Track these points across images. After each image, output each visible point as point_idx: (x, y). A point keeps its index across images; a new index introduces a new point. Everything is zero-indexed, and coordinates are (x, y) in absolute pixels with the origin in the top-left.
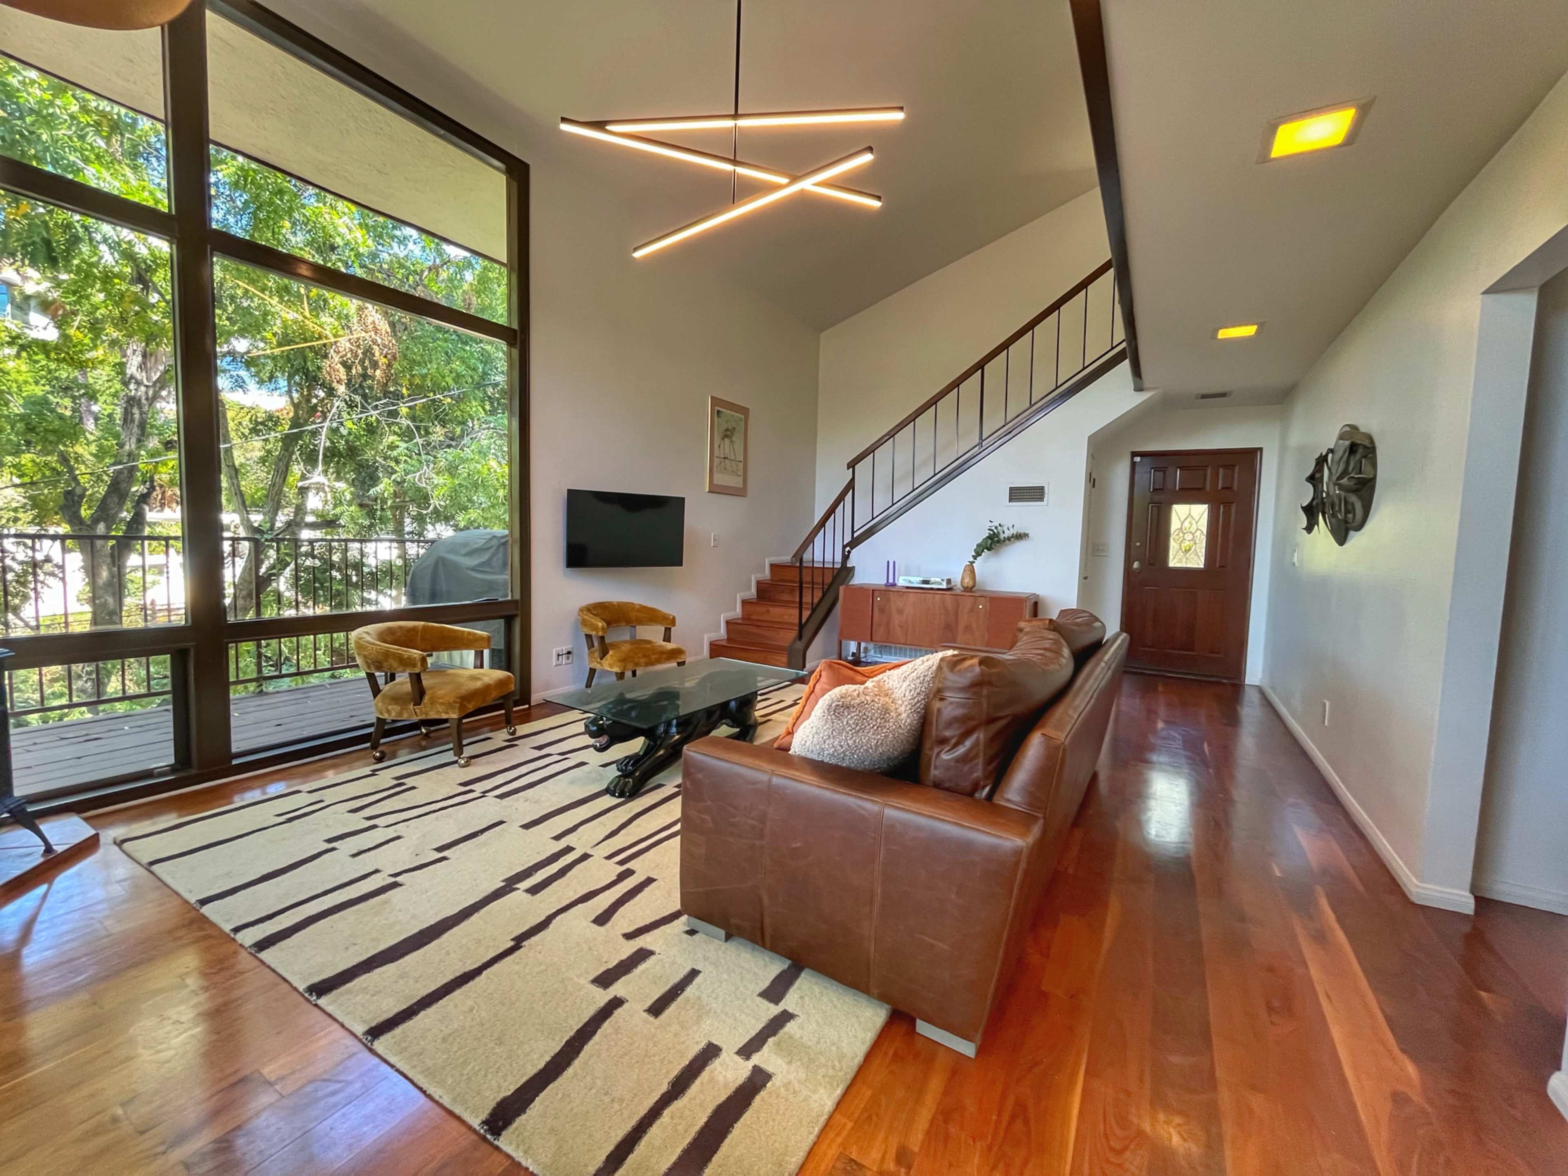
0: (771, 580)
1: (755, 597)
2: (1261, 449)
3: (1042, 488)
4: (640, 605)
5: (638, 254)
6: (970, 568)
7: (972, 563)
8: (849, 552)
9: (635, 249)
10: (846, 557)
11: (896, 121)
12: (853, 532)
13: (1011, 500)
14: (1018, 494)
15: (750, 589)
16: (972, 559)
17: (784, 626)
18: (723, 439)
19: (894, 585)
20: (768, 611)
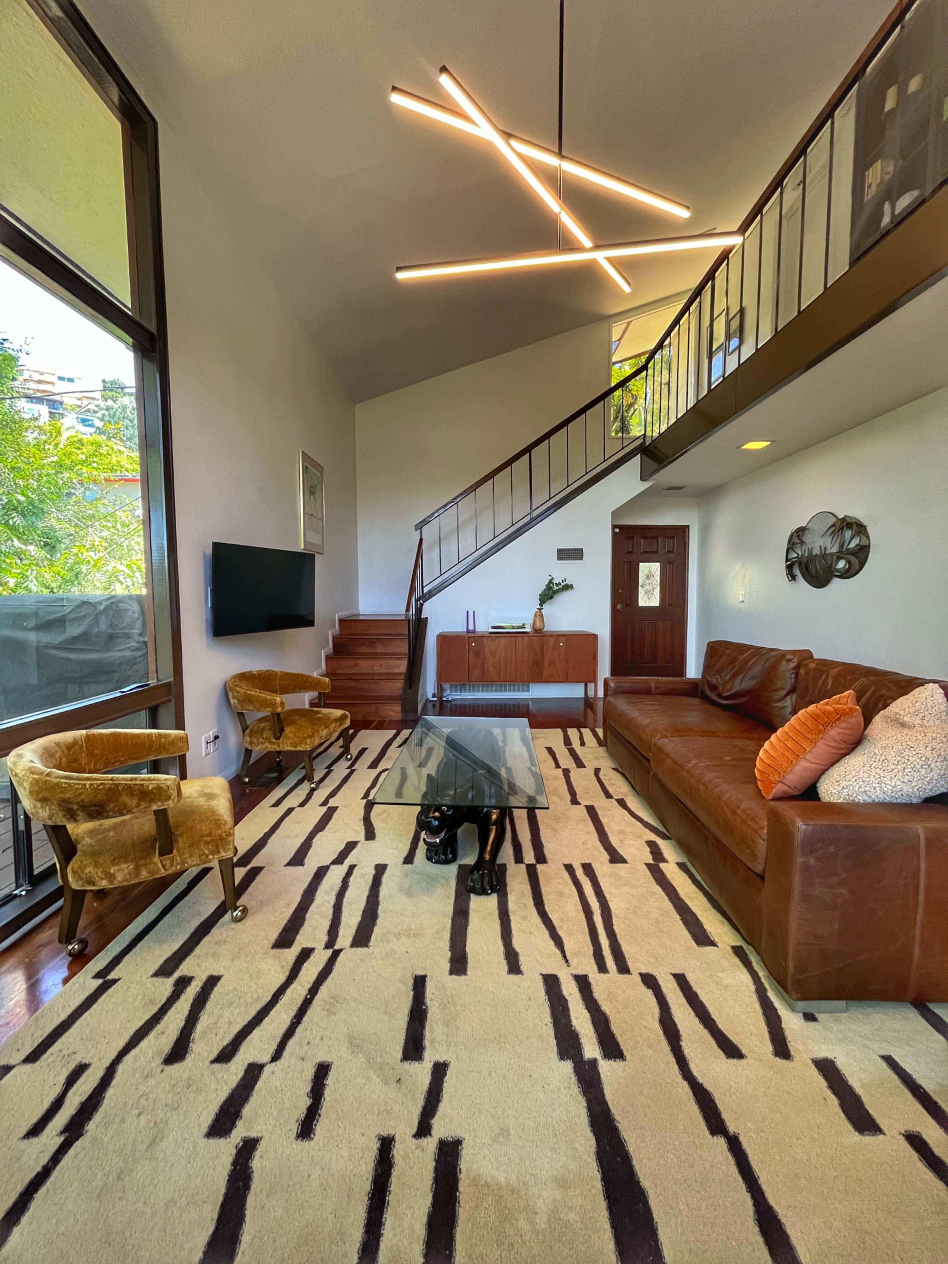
0: (340, 634)
1: (332, 652)
2: (688, 526)
3: (582, 550)
4: (281, 672)
5: (401, 276)
6: (539, 615)
7: (540, 610)
8: (422, 605)
9: (399, 269)
10: (419, 610)
11: (680, 217)
12: (423, 587)
13: (559, 559)
14: (565, 554)
15: (328, 646)
16: (539, 607)
17: (391, 677)
18: (310, 495)
19: (474, 632)
20: (356, 665)
